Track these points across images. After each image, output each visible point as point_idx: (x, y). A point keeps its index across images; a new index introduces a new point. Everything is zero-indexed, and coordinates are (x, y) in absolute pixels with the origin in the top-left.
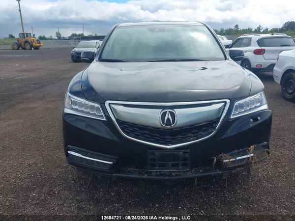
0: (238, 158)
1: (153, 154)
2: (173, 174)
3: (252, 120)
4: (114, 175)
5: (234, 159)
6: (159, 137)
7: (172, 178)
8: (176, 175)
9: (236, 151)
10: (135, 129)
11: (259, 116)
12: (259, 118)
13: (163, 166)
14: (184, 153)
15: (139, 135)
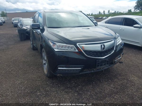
1: (99, 61)
2: (101, 68)
4: (80, 73)
6: (99, 55)
7: (101, 70)
8: (102, 69)
10: (91, 53)
13: (101, 65)
15: (92, 55)
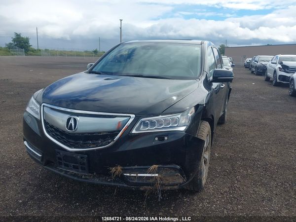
0: (139, 175)
3: (157, 139)
5: (135, 175)
6: (65, 139)
9: (136, 166)
11: (167, 135)
12: (166, 138)
14: (82, 158)
